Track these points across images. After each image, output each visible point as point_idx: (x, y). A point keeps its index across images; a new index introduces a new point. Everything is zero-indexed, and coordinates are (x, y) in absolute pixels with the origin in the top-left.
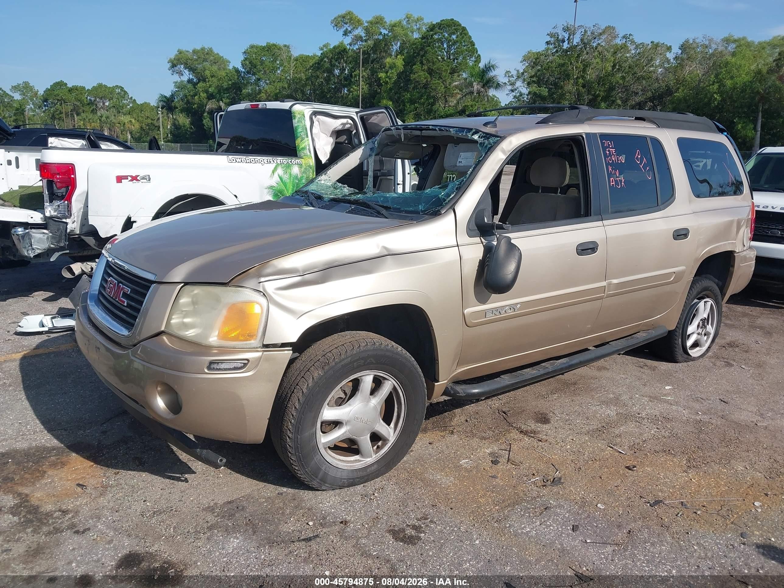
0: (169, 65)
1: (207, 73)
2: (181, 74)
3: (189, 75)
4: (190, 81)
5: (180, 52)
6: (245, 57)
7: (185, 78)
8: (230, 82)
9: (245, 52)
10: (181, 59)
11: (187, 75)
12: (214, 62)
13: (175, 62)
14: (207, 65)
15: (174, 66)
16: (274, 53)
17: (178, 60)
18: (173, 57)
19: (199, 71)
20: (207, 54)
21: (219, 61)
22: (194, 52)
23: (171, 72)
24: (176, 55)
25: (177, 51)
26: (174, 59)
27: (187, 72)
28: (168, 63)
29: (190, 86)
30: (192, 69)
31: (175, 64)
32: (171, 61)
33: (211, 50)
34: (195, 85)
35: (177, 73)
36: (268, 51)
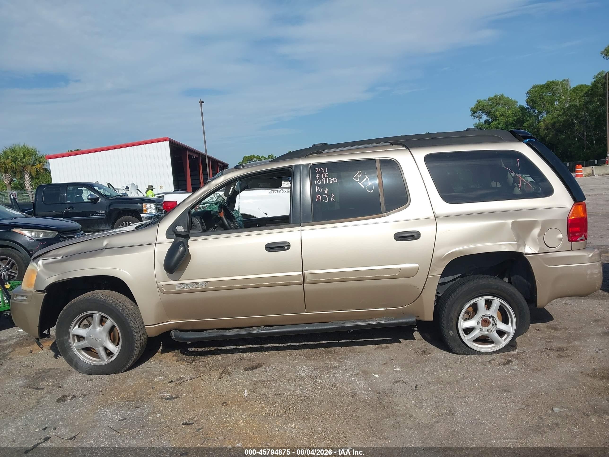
0: (471, 113)
1: (498, 114)
2: (480, 117)
3: (486, 117)
4: (486, 122)
5: (479, 102)
6: (528, 96)
7: (483, 120)
8: (515, 118)
9: (528, 93)
10: (480, 106)
11: (484, 118)
12: (505, 104)
13: (475, 110)
14: (499, 107)
15: (474, 112)
16: (553, 89)
17: (477, 108)
18: (473, 106)
19: (492, 113)
20: (499, 99)
21: (508, 102)
22: (490, 99)
23: (473, 117)
24: (476, 104)
25: (476, 101)
26: (475, 107)
27: (484, 115)
28: (470, 111)
29: (486, 125)
30: (488, 113)
31: (475, 111)
32: (472, 109)
33: (502, 96)
34: (489, 123)
35: (477, 117)
36: (547, 88)
